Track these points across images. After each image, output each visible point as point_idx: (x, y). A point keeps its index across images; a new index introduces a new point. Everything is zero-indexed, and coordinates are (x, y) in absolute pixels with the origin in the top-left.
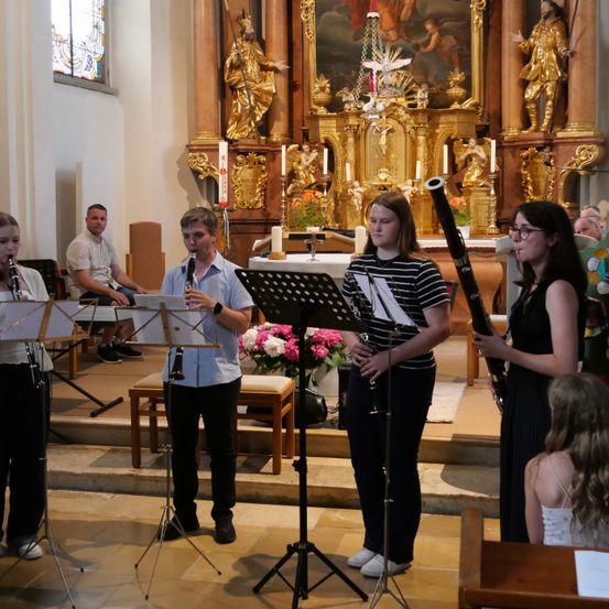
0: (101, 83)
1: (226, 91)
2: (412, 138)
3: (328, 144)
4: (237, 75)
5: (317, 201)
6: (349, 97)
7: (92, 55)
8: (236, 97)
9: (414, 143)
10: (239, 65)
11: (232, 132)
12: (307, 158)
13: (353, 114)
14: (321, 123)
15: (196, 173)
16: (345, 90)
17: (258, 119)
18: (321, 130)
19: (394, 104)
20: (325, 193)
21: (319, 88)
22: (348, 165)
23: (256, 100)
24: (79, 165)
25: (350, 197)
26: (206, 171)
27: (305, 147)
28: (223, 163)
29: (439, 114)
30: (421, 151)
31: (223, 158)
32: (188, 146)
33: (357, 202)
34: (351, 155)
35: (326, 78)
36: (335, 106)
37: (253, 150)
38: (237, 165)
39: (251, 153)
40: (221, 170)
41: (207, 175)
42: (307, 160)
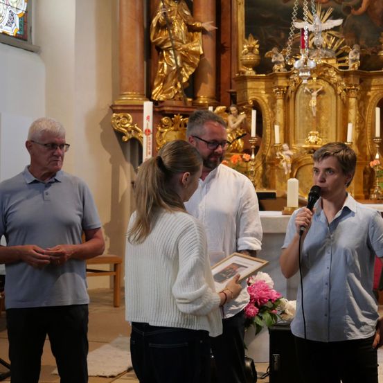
0: (23, 39)
1: (152, 51)
2: (343, 100)
3: (256, 106)
4: (163, 35)
5: (245, 164)
6: (278, 58)
7: (14, 11)
8: (162, 58)
9: (346, 106)
10: (166, 25)
11: (157, 93)
12: (234, 121)
13: (282, 75)
14: (250, 84)
15: (120, 134)
16: (275, 50)
17: (185, 80)
18: (249, 92)
19: (325, 65)
20: (253, 156)
21: (247, 49)
22: (277, 128)
23: (182, 61)
25: (278, 161)
26: (130, 132)
27: (233, 109)
28: (148, 123)
29: (371, 76)
30: (353, 113)
31: (148, 118)
32: (111, 107)
33: (285, 165)
34: (280, 117)
35: (255, 39)
36: (263, 67)
37: (179, 111)
38: (162, 127)
39: (177, 115)
40: (146, 131)
41: (131, 137)
42: (235, 123)
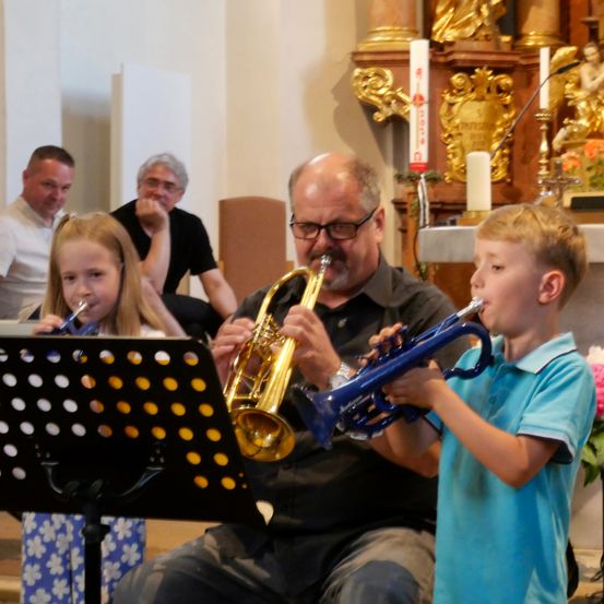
11: (445, 30)
12: (593, 75)
15: (370, 109)
24: (117, 81)
26: (389, 104)
27: (590, 51)
28: (419, 82)
31: (419, 72)
32: (355, 54)
37: (484, 62)
38: (452, 94)
39: (481, 68)
40: (415, 99)
41: (390, 113)
42: (594, 79)
